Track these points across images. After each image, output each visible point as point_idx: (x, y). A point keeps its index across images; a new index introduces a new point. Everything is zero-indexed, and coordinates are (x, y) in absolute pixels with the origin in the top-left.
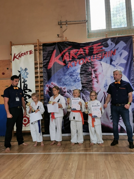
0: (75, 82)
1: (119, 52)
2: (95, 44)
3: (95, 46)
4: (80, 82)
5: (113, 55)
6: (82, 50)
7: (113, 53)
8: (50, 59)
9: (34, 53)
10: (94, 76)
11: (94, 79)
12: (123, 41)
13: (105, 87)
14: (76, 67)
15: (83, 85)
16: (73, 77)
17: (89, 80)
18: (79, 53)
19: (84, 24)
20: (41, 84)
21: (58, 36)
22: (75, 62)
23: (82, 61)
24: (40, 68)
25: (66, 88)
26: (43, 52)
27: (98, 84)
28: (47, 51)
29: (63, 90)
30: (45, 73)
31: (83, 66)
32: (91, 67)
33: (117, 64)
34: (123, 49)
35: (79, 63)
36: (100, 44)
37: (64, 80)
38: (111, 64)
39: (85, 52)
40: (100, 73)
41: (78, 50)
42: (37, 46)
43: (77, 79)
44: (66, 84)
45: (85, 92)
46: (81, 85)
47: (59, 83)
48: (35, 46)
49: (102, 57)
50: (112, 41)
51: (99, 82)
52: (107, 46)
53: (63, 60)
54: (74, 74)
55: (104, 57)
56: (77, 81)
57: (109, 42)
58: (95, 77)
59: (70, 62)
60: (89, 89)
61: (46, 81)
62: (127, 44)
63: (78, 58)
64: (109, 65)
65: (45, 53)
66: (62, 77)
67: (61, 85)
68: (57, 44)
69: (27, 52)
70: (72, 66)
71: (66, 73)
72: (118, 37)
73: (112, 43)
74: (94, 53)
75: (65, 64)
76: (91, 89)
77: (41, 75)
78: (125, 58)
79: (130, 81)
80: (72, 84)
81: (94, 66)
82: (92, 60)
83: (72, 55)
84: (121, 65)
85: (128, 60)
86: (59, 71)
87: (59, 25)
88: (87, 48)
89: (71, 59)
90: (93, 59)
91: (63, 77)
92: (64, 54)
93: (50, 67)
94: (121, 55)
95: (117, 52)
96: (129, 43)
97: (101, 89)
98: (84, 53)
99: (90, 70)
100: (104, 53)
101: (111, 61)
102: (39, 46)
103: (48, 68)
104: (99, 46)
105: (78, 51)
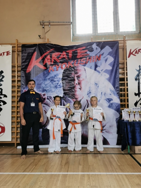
0: (57, 88)
1: (104, 58)
2: (79, 48)
3: (79, 50)
4: (62, 88)
5: (98, 60)
6: (65, 53)
7: (98, 59)
8: (29, 62)
9: (11, 55)
10: (76, 82)
11: (77, 85)
12: (109, 46)
13: (88, 94)
14: (57, 72)
15: (65, 92)
16: (54, 83)
17: (71, 86)
18: (62, 56)
19: (68, 26)
20: (18, 90)
21: (40, 37)
22: (57, 66)
23: (64, 65)
24: (18, 71)
25: (46, 94)
26: (22, 53)
27: (81, 91)
28: (26, 53)
29: (43, 96)
30: (23, 77)
31: (65, 71)
32: (74, 72)
33: (102, 70)
34: (108, 54)
35: (62, 68)
36: (84, 48)
37: (44, 85)
38: (95, 70)
39: (69, 55)
40: (83, 79)
41: (60, 53)
42: (15, 47)
43: (59, 84)
44: (46, 90)
45: (67, 99)
46: (63, 92)
47: (38, 88)
48: (13, 47)
49: (86, 62)
50: (97, 45)
51: (82, 89)
52: (92, 50)
53: (44, 64)
54: (55, 80)
55: (88, 62)
56: (58, 87)
57: (94, 46)
58: (78, 84)
59: (51, 66)
60: (71, 96)
61: (24, 87)
62: (113, 49)
63: (60, 62)
64: (93, 70)
65: (24, 54)
66: (42, 82)
67: (40, 91)
68: (37, 46)
69: (4, 53)
70: (54, 70)
71: (47, 78)
72: (104, 42)
73: (98, 47)
74: (77, 57)
75: (46, 68)
76: (73, 96)
77: (18, 79)
78: (110, 65)
79: (115, 88)
80: (53, 90)
81: (78, 71)
82: (76, 65)
83: (53, 58)
84: (106, 71)
85: (113, 67)
86: (39, 75)
87: (41, 26)
88: (70, 52)
89: (52, 63)
90: (76, 63)
91: (44, 83)
92: (46, 56)
93: (29, 70)
94: (106, 60)
95: (102, 57)
96: (115, 48)
97: (84, 97)
98: (67, 57)
99: (73, 76)
100: (88, 58)
101: (96, 66)
102: (18, 47)
103: (27, 72)
104: (83, 50)
105: (61, 55)
